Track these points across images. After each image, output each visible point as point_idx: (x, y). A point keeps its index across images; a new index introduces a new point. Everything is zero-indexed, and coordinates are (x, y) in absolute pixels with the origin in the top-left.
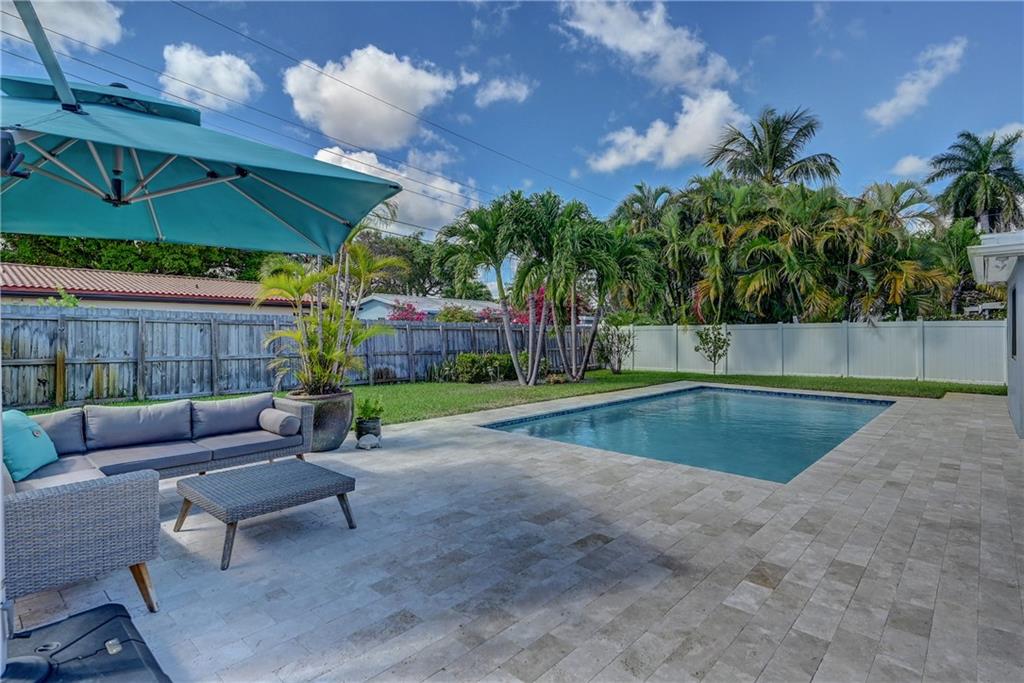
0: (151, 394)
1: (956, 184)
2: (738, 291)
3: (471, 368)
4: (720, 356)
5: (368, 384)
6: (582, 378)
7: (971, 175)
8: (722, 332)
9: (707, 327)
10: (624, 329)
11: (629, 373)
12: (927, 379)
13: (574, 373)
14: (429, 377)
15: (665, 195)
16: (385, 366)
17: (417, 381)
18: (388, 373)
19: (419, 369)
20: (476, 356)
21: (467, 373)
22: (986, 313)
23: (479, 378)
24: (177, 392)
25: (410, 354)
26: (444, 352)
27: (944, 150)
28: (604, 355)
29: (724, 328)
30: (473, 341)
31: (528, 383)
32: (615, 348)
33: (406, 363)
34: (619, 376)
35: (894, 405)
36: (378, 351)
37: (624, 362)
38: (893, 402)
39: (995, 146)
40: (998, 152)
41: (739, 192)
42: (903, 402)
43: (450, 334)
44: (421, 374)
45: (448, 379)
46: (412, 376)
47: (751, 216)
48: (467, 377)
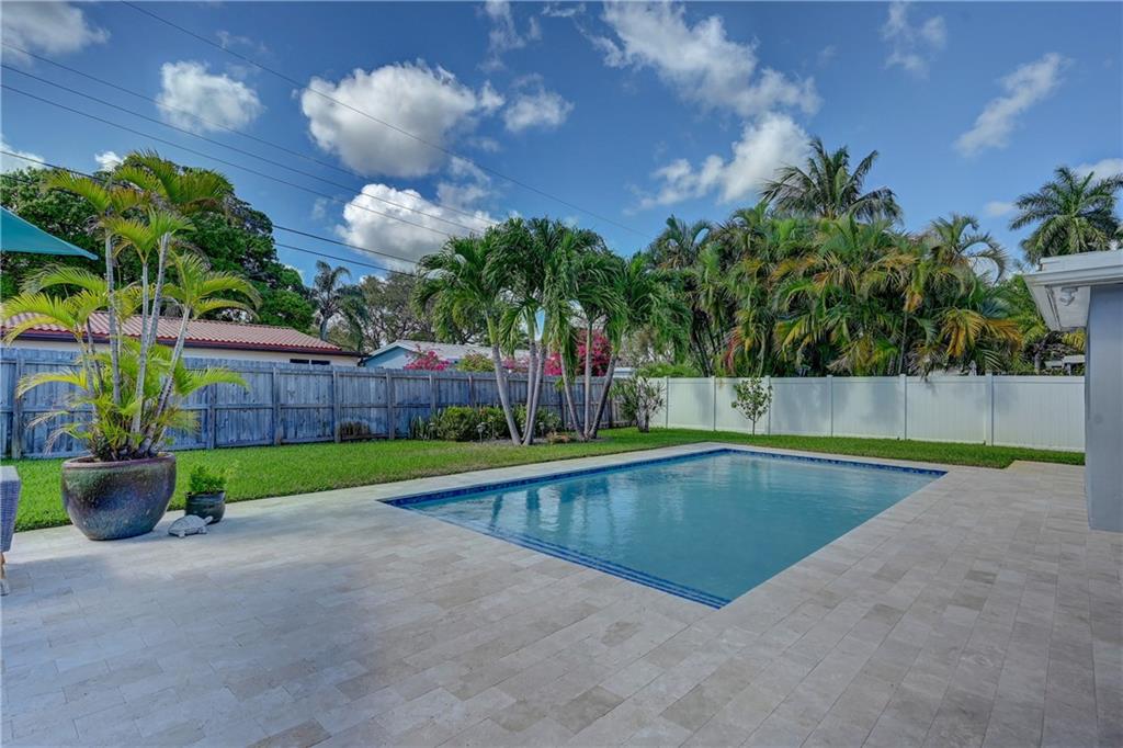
0: (32, 452)
1: (1045, 228)
2: (777, 339)
3: (460, 423)
4: (760, 413)
5: (333, 441)
6: (594, 437)
7: (1060, 218)
8: (762, 386)
9: (746, 380)
10: (653, 382)
11: (656, 431)
12: (996, 444)
13: (586, 432)
14: (413, 434)
15: (705, 231)
16: (356, 420)
17: (396, 438)
18: (360, 429)
19: (402, 425)
20: (468, 410)
21: (455, 429)
22: (1069, 367)
23: (469, 435)
24: (69, 449)
25: (390, 407)
26: (433, 405)
27: (1034, 189)
28: (630, 410)
29: (765, 381)
30: (472, 393)
31: (522, 442)
32: (641, 403)
33: (384, 417)
34: (646, 434)
35: (945, 476)
36: (348, 402)
37: (651, 419)
38: (944, 473)
39: (1091, 186)
40: (1094, 193)
41: (784, 226)
42: (957, 473)
43: (443, 384)
44: (403, 430)
45: (435, 436)
46: (392, 432)
47: (795, 253)
48: (453, 434)
